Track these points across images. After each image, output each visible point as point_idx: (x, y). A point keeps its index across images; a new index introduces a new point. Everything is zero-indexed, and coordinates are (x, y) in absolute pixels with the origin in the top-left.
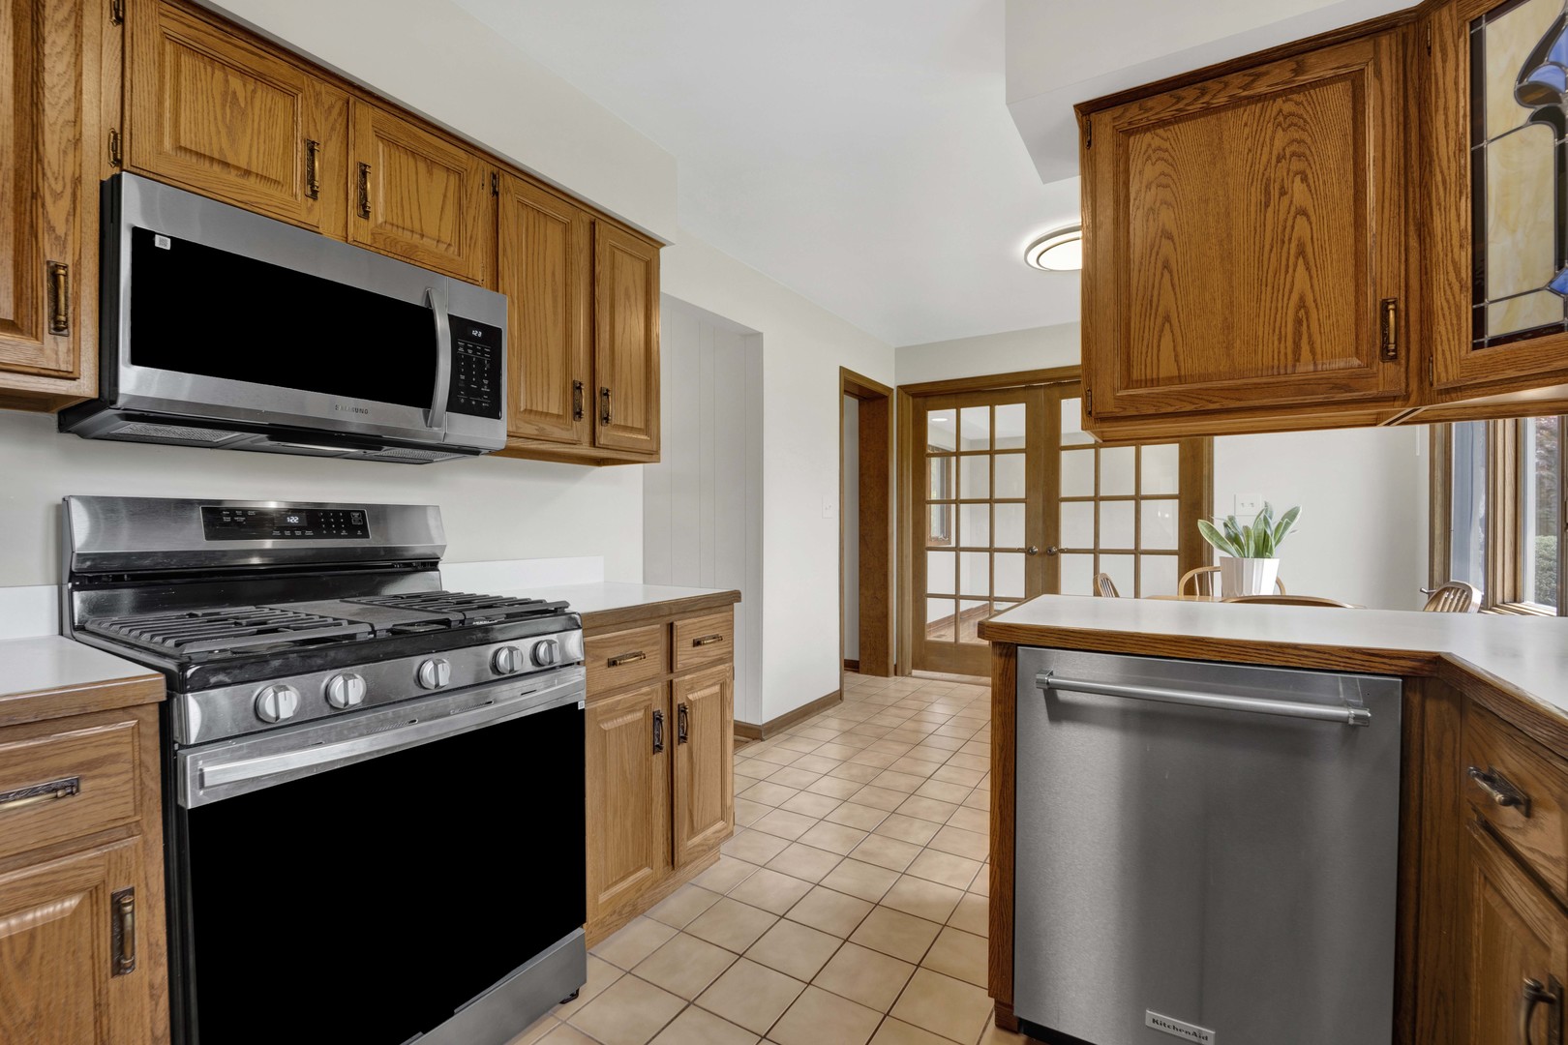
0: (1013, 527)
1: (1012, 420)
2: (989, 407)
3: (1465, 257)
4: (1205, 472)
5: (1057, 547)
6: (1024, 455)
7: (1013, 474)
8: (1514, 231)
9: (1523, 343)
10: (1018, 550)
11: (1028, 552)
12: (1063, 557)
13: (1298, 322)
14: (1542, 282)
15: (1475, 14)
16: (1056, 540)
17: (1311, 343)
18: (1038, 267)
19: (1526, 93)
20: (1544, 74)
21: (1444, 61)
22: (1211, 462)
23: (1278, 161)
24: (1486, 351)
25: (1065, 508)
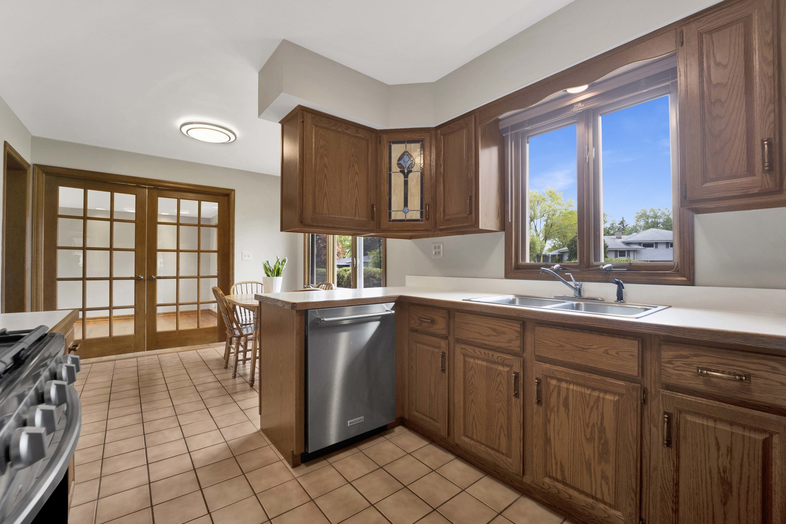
0: (126, 265)
1: (126, 203)
2: (110, 193)
3: (387, 198)
4: (231, 242)
5: (155, 276)
6: (134, 224)
7: (126, 235)
8: (397, 196)
9: (399, 223)
10: (131, 278)
11: (137, 279)
12: (158, 281)
13: (356, 205)
14: (401, 209)
15: (390, 140)
16: (155, 273)
17: (358, 212)
18: (186, 134)
19: (399, 164)
20: (401, 162)
21: (384, 148)
22: (233, 237)
23: (352, 156)
24: (391, 223)
25: (159, 255)
